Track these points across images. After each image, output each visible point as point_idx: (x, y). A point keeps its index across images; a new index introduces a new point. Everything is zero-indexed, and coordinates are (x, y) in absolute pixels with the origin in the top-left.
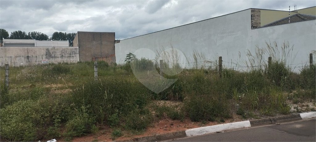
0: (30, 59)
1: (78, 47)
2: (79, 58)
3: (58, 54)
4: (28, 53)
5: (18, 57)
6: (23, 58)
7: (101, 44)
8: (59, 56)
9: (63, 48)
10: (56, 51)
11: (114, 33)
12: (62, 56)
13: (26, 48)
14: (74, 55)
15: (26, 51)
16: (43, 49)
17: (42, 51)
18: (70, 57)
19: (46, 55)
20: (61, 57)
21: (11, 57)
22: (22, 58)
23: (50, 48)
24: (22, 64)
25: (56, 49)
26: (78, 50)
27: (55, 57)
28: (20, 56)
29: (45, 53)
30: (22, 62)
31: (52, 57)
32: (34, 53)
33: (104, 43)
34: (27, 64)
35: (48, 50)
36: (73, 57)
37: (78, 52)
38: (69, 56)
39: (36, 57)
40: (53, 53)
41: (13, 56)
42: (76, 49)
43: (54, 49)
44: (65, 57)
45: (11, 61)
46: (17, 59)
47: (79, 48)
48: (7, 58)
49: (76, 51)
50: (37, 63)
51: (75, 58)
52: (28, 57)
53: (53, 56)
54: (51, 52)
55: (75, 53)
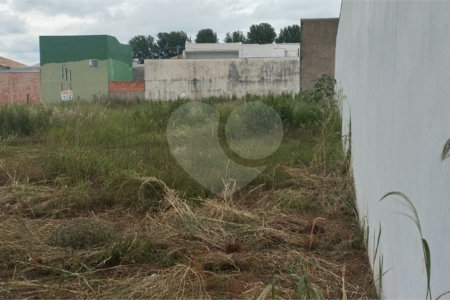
0: (198, 84)
1: (298, 59)
2: (301, 84)
3: (254, 75)
4: (195, 72)
5: (176, 80)
6: (185, 84)
8: (257, 79)
9: (265, 60)
10: (250, 68)
12: (262, 80)
13: (192, 60)
14: (287, 78)
15: (192, 69)
16: (225, 64)
17: (222, 67)
19: (230, 76)
20: (259, 82)
21: (165, 81)
22: (184, 82)
23: (238, 61)
24: (183, 95)
25: (250, 61)
26: (299, 65)
27: (247, 82)
28: (181, 79)
29: (227, 72)
30: (185, 92)
31: (241, 82)
32: (207, 73)
34: (194, 96)
35: (233, 65)
36: (286, 81)
37: (298, 70)
38: (277, 80)
39: (211, 81)
40: (242, 73)
41: (169, 79)
42: (294, 62)
43: (247, 62)
44: (268, 81)
45: (165, 89)
46: (177, 84)
47: (301, 58)
48: (158, 83)
49: (294, 67)
51: (289, 83)
52: (195, 81)
53: (243, 79)
54: (239, 70)
55: (292, 73)
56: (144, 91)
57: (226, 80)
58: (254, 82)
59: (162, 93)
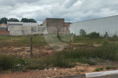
1: (46, 26)
3: (37, 30)
4: (23, 29)
5: (18, 31)
6: (20, 32)
7: (58, 24)
8: (38, 30)
10: (36, 28)
11: (64, 19)
12: (39, 31)
13: (22, 26)
15: (22, 28)
16: (30, 27)
18: (42, 31)
19: (31, 30)
21: (15, 31)
23: (33, 26)
24: (20, 34)
25: (36, 26)
27: (35, 31)
28: (19, 30)
29: (31, 29)
32: (26, 29)
33: (59, 24)
34: (23, 34)
35: (32, 27)
36: (44, 31)
39: (27, 31)
41: (16, 30)
42: (45, 27)
46: (18, 32)
47: (47, 26)
48: (13, 31)
50: (27, 34)
51: (45, 31)
52: (23, 31)
54: (34, 28)
55: (45, 29)
56: (9, 33)
57: (31, 31)
58: (37, 31)
59: (14, 34)
